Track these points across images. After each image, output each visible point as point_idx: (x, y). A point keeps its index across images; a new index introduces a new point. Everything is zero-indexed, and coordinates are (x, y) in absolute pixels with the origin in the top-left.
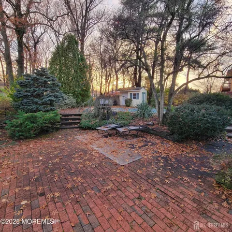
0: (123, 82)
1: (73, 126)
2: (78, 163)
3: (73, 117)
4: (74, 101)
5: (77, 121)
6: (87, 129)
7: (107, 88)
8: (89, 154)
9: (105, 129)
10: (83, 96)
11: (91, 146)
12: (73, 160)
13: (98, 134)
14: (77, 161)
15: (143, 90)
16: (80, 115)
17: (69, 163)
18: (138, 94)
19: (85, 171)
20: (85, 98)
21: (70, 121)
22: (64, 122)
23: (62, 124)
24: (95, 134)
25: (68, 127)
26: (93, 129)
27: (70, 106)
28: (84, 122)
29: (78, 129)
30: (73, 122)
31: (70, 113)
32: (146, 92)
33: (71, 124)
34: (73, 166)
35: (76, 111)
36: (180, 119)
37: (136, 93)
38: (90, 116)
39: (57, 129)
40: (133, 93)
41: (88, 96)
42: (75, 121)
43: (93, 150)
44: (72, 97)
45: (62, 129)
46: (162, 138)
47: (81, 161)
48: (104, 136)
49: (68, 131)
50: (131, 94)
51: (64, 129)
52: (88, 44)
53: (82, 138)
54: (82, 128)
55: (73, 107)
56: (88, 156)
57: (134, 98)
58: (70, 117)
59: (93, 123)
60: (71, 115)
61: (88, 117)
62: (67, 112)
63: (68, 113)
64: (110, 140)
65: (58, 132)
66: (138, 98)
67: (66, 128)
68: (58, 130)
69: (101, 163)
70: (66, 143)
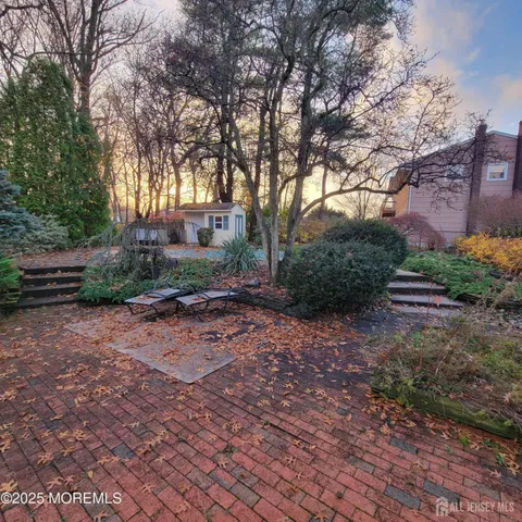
0: (193, 190)
1: (60, 298)
2: (74, 394)
3: (59, 274)
4: (62, 231)
5: (72, 285)
6: (99, 305)
7: (154, 202)
8: (106, 367)
9: (150, 301)
10: (87, 219)
11: (111, 345)
12: (60, 387)
13: (129, 313)
14: (70, 387)
15: (237, 210)
16: (80, 269)
17: (46, 398)
18: (226, 218)
19: (94, 410)
20: (95, 225)
21: (49, 286)
22: (33, 288)
23: (26, 294)
24: (122, 316)
25: (44, 301)
26: (116, 303)
27: (49, 246)
28: (91, 286)
29: (75, 305)
30: (59, 287)
31: (51, 264)
32: (244, 214)
33: (53, 293)
34: (58, 402)
35: (70, 259)
36: (311, 272)
37: (222, 215)
38: (107, 271)
40: (215, 215)
41: (104, 222)
42: (64, 286)
43: (116, 354)
44: (55, 225)
45: (24, 308)
46: (278, 312)
47: (82, 387)
48: (146, 317)
49: (45, 312)
50: (211, 218)
51: (32, 307)
52: (100, 92)
53: (87, 328)
54: (85, 301)
55: (60, 249)
56: (102, 371)
57: (219, 226)
58: (49, 276)
59: (117, 287)
60: (54, 270)
61: (104, 272)
62: (42, 261)
63: (42, 265)
64: (160, 328)
65: (12, 318)
66: (226, 227)
67: (40, 306)
68: (11, 312)
69: (138, 384)
70: (38, 345)
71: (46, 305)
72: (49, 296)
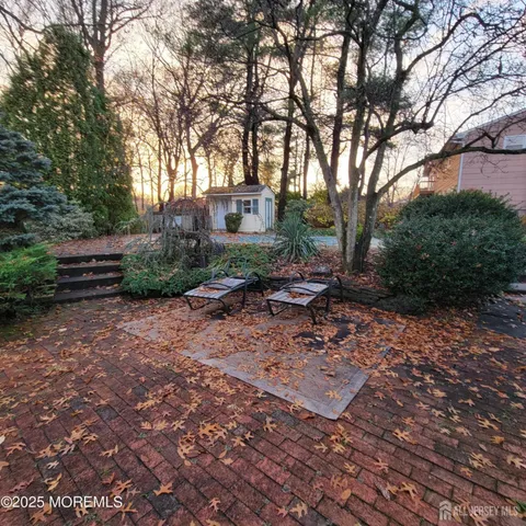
1: (99, 290)
2: (173, 439)
3: (94, 263)
4: (88, 218)
5: (110, 275)
6: (146, 298)
9: (216, 295)
10: (112, 206)
13: (187, 308)
14: (161, 425)
15: (266, 193)
16: (118, 257)
18: (256, 202)
21: (87, 277)
22: (67, 279)
23: (62, 287)
24: (180, 312)
25: (83, 294)
26: (166, 296)
27: (75, 234)
28: (136, 277)
29: (118, 299)
30: (95, 277)
31: (83, 252)
32: (273, 197)
33: (91, 284)
35: (102, 246)
37: (251, 199)
38: (151, 258)
39: (47, 305)
40: (243, 199)
42: (102, 276)
44: (79, 211)
45: (62, 302)
47: (177, 425)
48: (210, 313)
49: (89, 309)
50: (239, 202)
51: (71, 301)
54: (131, 294)
55: (85, 237)
57: (248, 211)
58: (83, 265)
59: (166, 277)
60: (88, 259)
61: (143, 259)
62: (72, 250)
63: (74, 254)
64: (232, 326)
65: (51, 315)
66: (256, 212)
67: (79, 299)
68: (48, 307)
70: (93, 352)
71: (87, 298)
72: (87, 288)
